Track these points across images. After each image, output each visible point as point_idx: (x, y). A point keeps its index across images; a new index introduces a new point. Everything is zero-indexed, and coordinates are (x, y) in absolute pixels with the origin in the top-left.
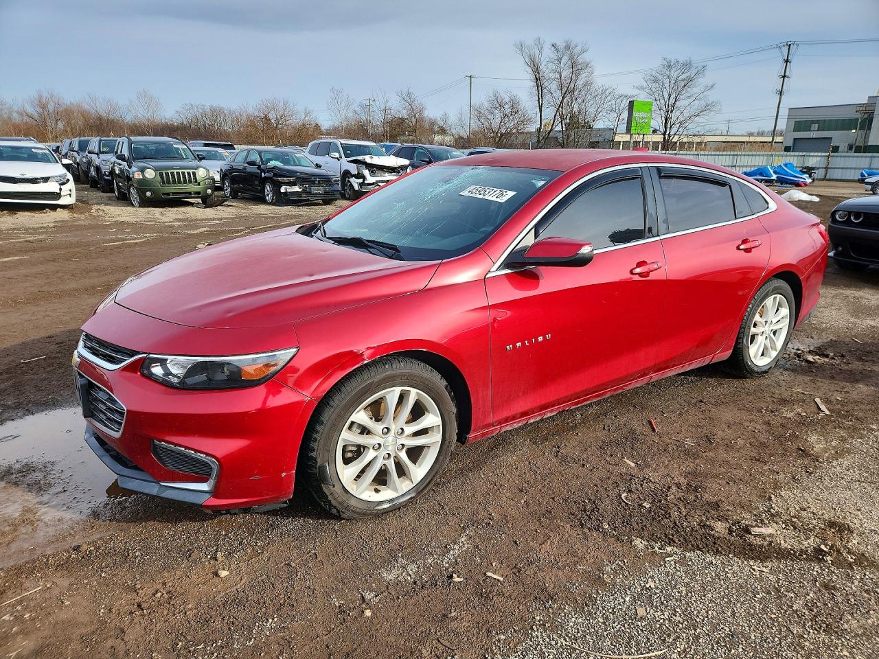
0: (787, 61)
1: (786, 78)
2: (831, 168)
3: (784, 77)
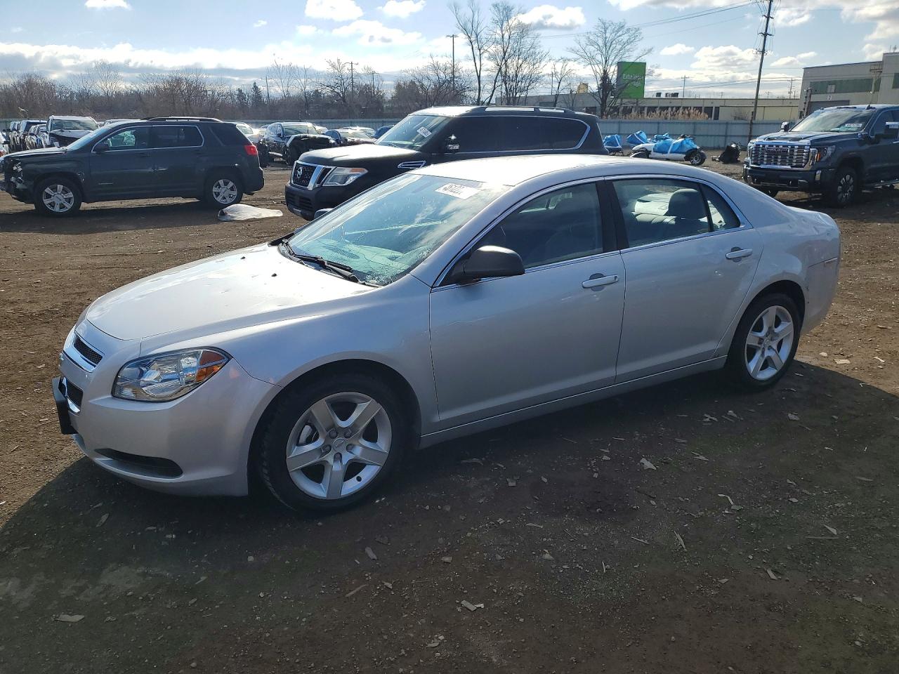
0: (768, 18)
1: (768, 36)
3: (765, 35)
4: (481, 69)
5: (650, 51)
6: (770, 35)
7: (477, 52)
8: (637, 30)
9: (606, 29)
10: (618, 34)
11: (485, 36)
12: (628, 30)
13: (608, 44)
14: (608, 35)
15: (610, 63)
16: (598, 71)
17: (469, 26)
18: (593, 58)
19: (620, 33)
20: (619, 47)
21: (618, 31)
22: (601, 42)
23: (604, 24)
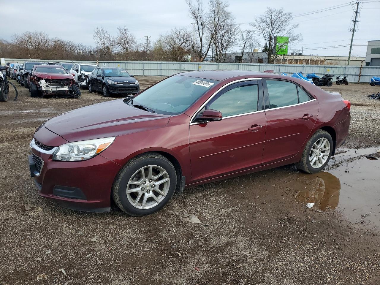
0: (357, 12)
1: (356, 22)
2: (363, 75)
3: (355, 21)
4: (202, 36)
5: (297, 26)
6: (358, 22)
7: (200, 27)
8: (290, 14)
9: (272, 13)
10: (279, 16)
11: (206, 18)
12: (285, 14)
13: (273, 22)
14: (273, 17)
15: (274, 32)
16: (267, 37)
17: (197, 12)
18: (264, 30)
19: (280, 16)
20: (279, 23)
21: (279, 15)
22: (269, 22)
23: (271, 11)
